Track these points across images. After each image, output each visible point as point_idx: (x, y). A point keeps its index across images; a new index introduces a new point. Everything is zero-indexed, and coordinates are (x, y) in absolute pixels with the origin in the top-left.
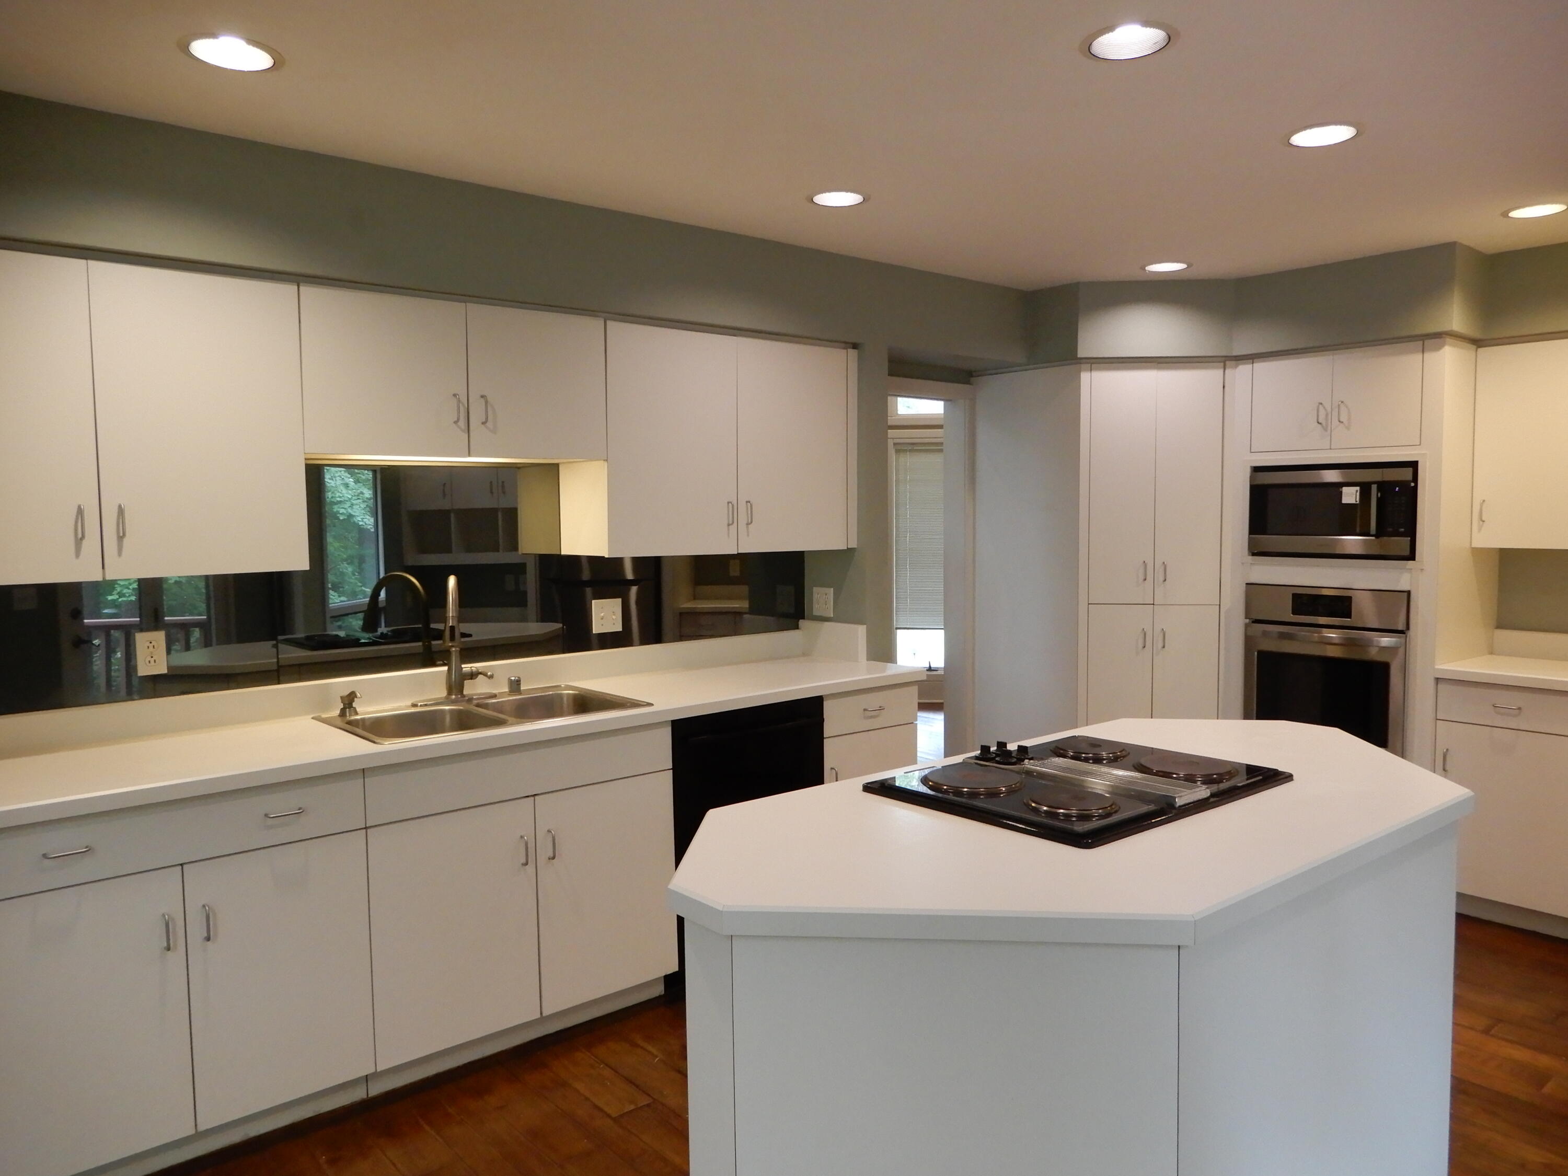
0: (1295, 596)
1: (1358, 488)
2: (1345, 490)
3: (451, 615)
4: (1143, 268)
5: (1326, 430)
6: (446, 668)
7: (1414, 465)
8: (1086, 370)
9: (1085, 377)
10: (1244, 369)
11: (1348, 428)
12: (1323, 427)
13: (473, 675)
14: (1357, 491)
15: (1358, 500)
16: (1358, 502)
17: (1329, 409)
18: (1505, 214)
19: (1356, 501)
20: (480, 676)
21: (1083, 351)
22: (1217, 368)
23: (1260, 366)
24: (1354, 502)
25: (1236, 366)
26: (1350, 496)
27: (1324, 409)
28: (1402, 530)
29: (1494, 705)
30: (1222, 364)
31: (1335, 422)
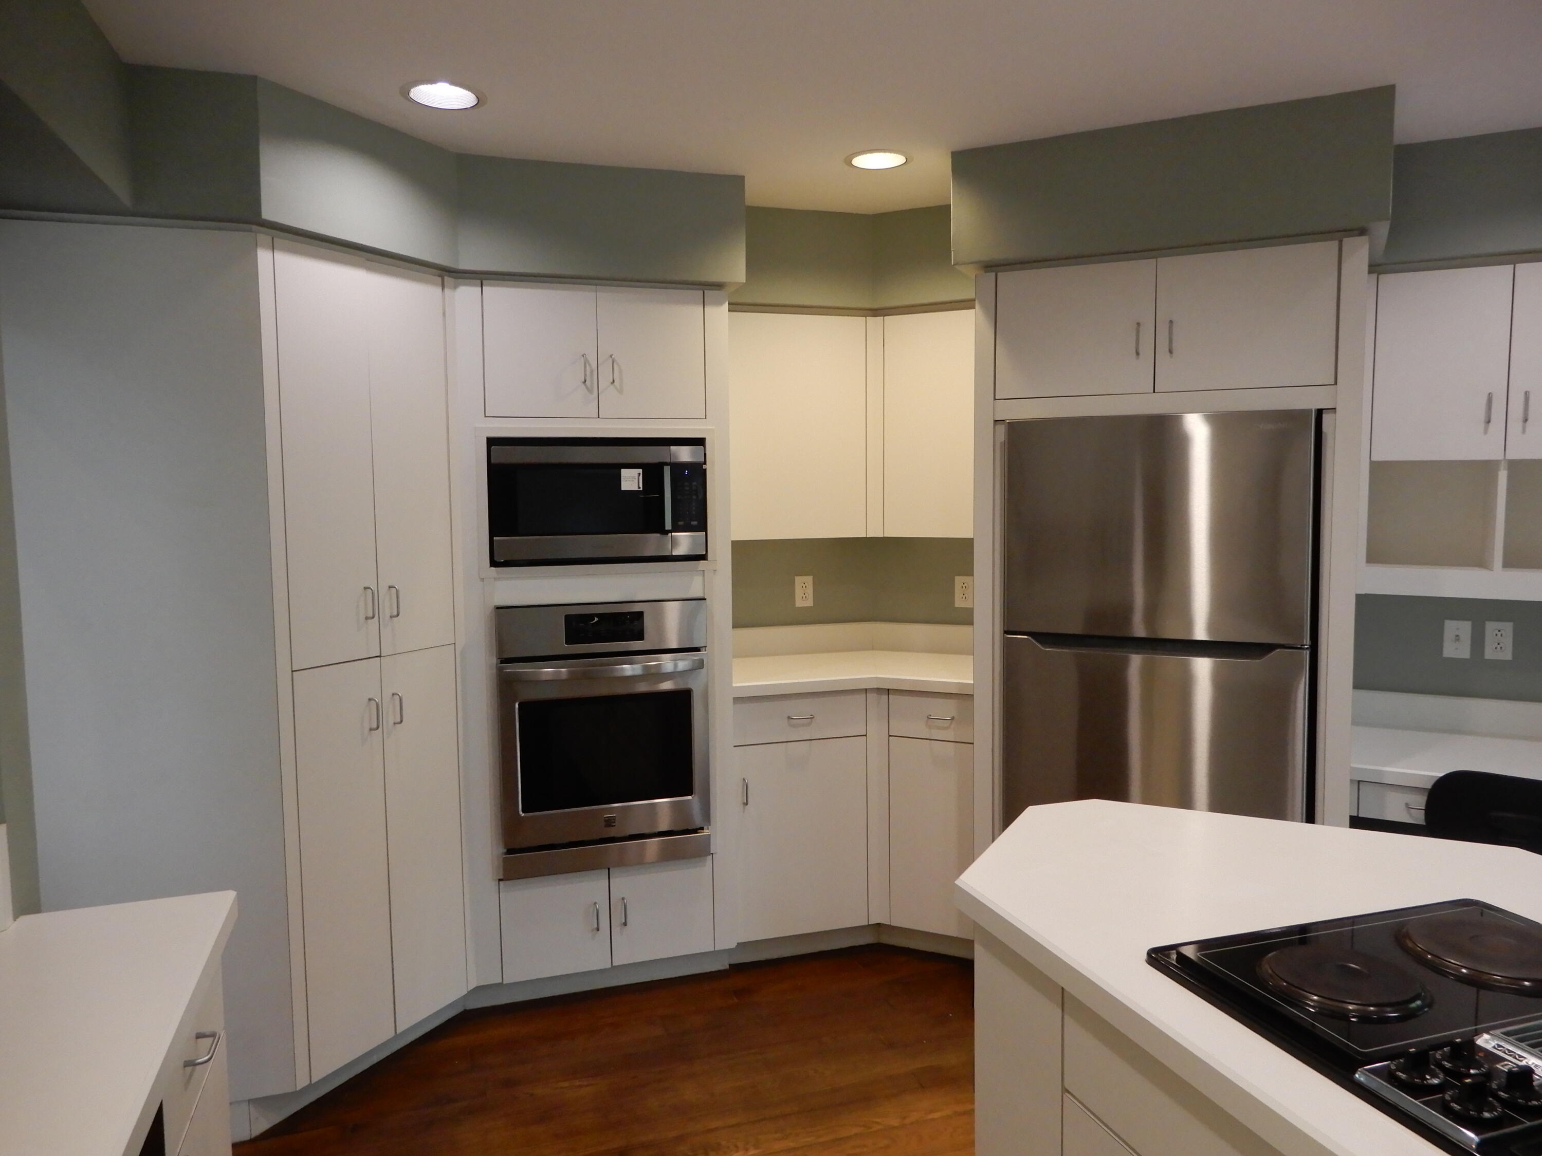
0: (568, 618)
1: (640, 471)
2: (625, 472)
5: (590, 391)
7: (701, 443)
8: (265, 246)
9: (264, 257)
10: (467, 293)
11: (620, 391)
12: (587, 388)
14: (639, 474)
15: (641, 486)
16: (641, 489)
17: (595, 365)
18: (848, 162)
19: (640, 488)
22: (434, 284)
23: (493, 292)
24: (636, 489)
25: (455, 287)
26: (631, 480)
27: (590, 365)
28: (695, 523)
29: (789, 718)
30: (440, 279)
31: (604, 383)
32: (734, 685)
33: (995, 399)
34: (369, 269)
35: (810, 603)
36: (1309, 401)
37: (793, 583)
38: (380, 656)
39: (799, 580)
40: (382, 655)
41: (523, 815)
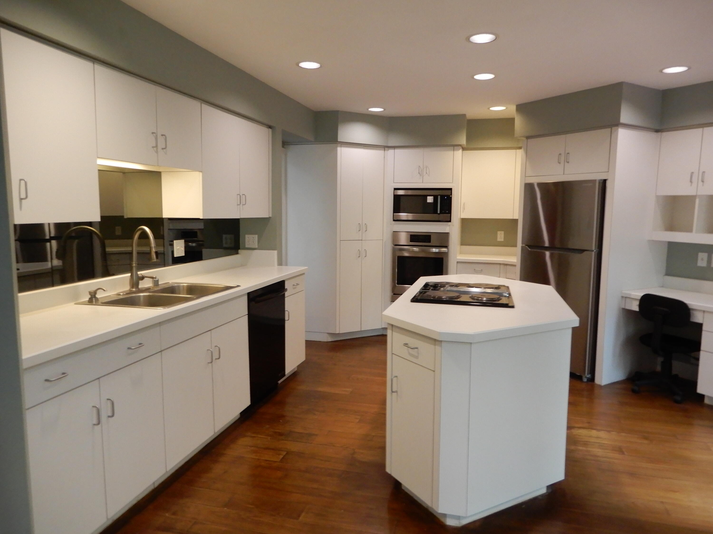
0: (411, 236)
1: (433, 197)
2: (428, 197)
3: (153, 246)
4: (368, 109)
5: (421, 175)
6: (129, 275)
7: (451, 189)
8: (339, 147)
9: (339, 149)
10: (391, 151)
11: (429, 176)
12: (420, 174)
13: (143, 278)
14: (432, 198)
15: (433, 201)
17: (422, 169)
18: (489, 109)
20: (146, 278)
21: (341, 138)
22: (383, 150)
23: (398, 151)
24: (431, 202)
25: (388, 150)
26: (430, 199)
27: (421, 168)
28: (447, 212)
29: (475, 270)
30: (384, 149)
31: (425, 173)
32: (458, 258)
33: (525, 177)
34: (364, 149)
35: (502, 240)
36: (603, 177)
37: (497, 234)
38: (362, 240)
39: (499, 233)
40: (363, 240)
41: (397, 285)
